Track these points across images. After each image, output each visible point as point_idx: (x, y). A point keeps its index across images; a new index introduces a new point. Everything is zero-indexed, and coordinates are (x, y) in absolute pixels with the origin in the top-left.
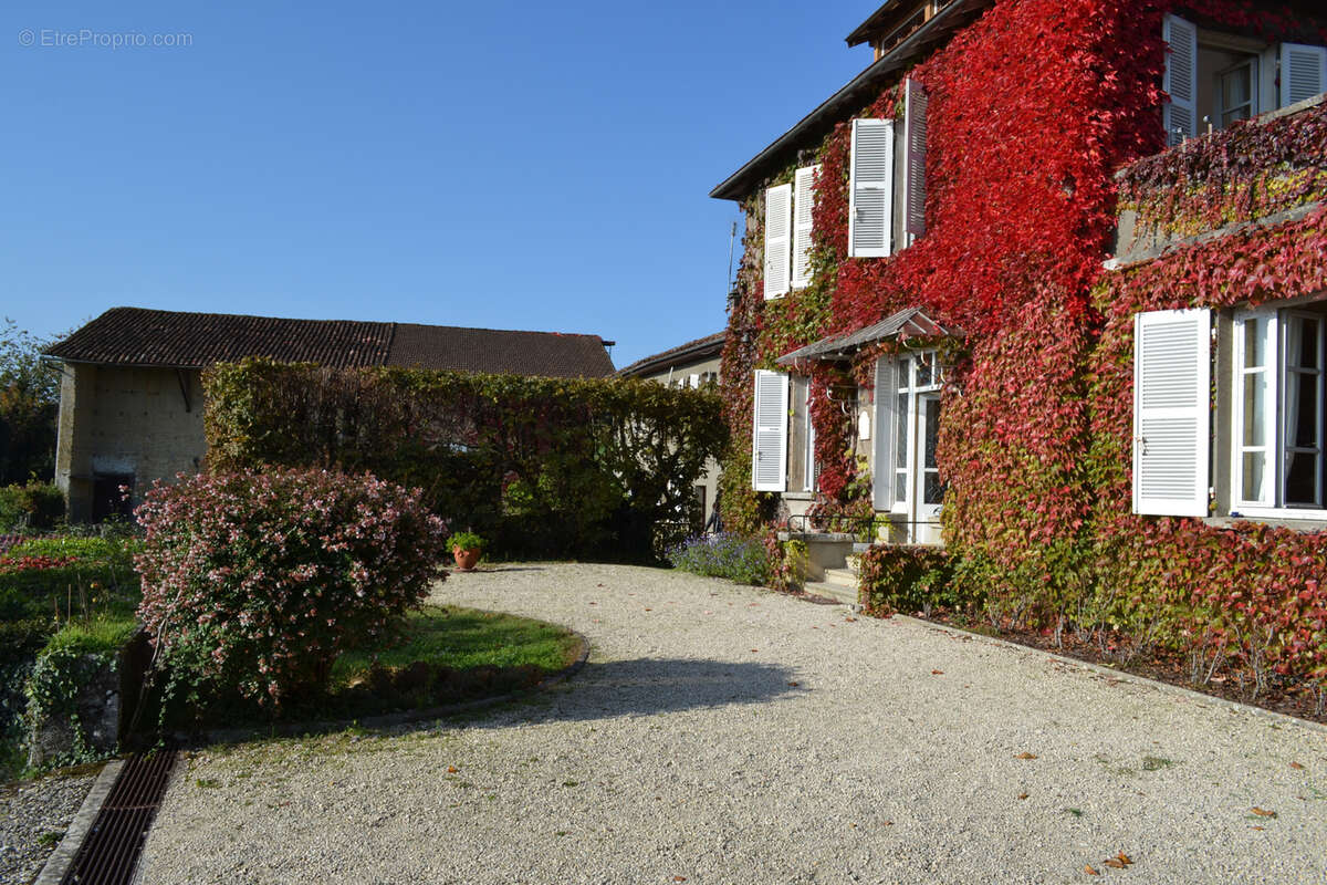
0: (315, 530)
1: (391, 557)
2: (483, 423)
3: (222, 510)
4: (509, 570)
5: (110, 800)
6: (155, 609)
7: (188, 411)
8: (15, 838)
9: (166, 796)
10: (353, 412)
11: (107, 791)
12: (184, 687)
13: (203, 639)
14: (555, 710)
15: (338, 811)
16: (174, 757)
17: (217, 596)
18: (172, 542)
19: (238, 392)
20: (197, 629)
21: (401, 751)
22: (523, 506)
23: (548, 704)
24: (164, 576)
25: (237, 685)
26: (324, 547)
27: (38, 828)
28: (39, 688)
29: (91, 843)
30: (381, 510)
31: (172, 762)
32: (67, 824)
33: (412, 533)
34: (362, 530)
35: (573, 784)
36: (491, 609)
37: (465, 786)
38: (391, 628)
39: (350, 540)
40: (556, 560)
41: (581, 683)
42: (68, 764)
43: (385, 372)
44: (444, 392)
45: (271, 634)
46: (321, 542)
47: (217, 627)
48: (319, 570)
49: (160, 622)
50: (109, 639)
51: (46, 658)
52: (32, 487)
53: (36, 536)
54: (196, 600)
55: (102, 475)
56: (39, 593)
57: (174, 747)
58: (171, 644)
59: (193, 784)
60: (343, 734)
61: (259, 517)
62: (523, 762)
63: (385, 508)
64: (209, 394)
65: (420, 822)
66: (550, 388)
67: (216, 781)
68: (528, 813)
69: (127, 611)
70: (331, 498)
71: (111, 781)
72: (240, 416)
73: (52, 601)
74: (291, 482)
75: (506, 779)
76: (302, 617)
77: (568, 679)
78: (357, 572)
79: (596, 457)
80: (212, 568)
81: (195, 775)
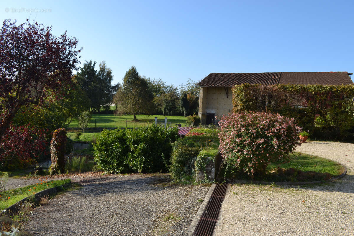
0: (263, 129)
1: (285, 138)
2: (309, 100)
3: (239, 123)
4: (317, 143)
5: (213, 194)
6: (223, 147)
7: (227, 98)
8: (193, 199)
9: (226, 195)
10: (270, 97)
11: (212, 191)
12: (230, 168)
13: (234, 156)
14: (336, 188)
15: (270, 208)
16: (227, 185)
17: (238, 145)
18: (227, 131)
19: (240, 93)
20: (233, 154)
21: (287, 193)
22: (321, 124)
23: (334, 186)
24: (225, 139)
25: (243, 169)
26: (266, 134)
27: (198, 197)
28: (198, 164)
29: (210, 204)
30: (282, 124)
31: (227, 186)
32: (204, 198)
33: (291, 131)
34: (277, 130)
35: (345, 213)
36: (312, 154)
37: (308, 207)
38: (284, 157)
39: (273, 132)
40: (332, 141)
41: (344, 181)
42: (204, 183)
43: (279, 85)
44: (297, 91)
45: (252, 156)
46: (265, 133)
47: (238, 153)
48: (264, 140)
49: (224, 151)
50: (213, 154)
51: (199, 157)
52: (194, 116)
53: (195, 128)
54: (233, 146)
55: (208, 113)
56: (197, 141)
57: (227, 182)
58: (227, 157)
59: (232, 193)
60: (270, 186)
61: (249, 125)
62: (327, 203)
63: (283, 124)
64: (233, 93)
65: (295, 215)
66: (331, 88)
67: (238, 193)
68: (330, 220)
69: (216, 147)
70: (268, 120)
71: (213, 189)
72: (241, 99)
73: (200, 143)
74: (257, 116)
75: (322, 207)
76: (259, 153)
77: (340, 179)
78: (275, 141)
79: (347, 110)
80: (237, 138)
81: (233, 191)
